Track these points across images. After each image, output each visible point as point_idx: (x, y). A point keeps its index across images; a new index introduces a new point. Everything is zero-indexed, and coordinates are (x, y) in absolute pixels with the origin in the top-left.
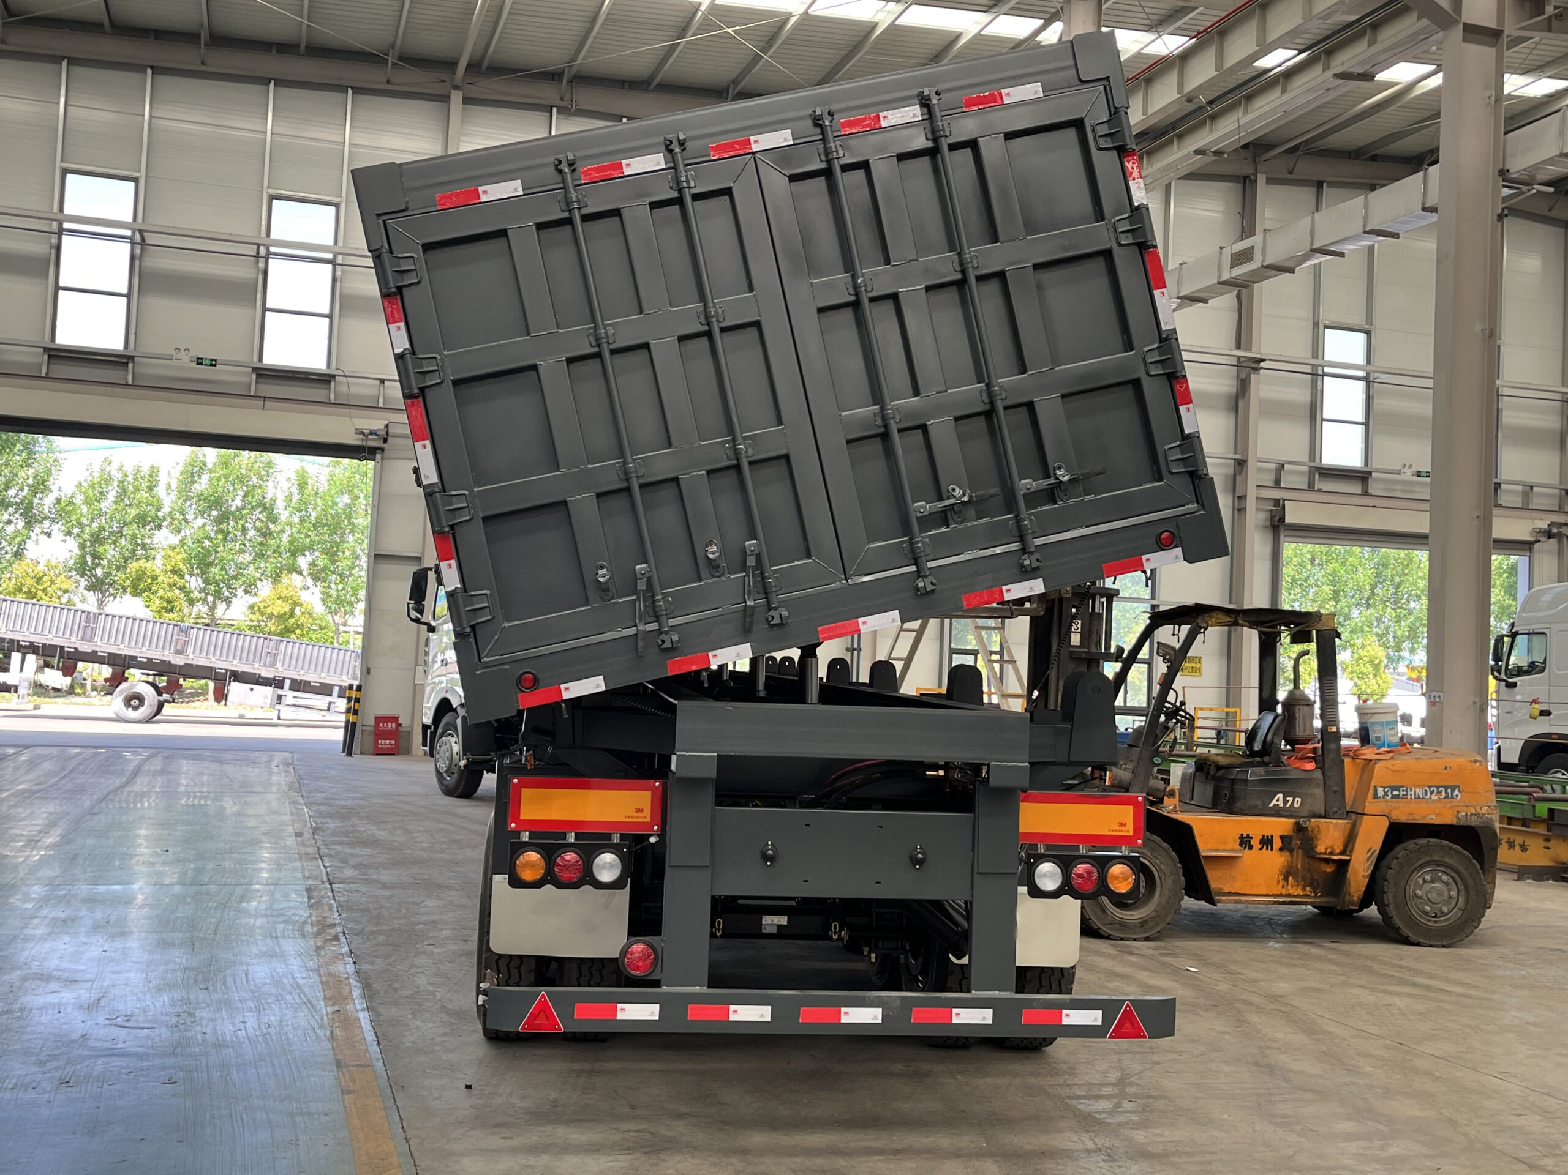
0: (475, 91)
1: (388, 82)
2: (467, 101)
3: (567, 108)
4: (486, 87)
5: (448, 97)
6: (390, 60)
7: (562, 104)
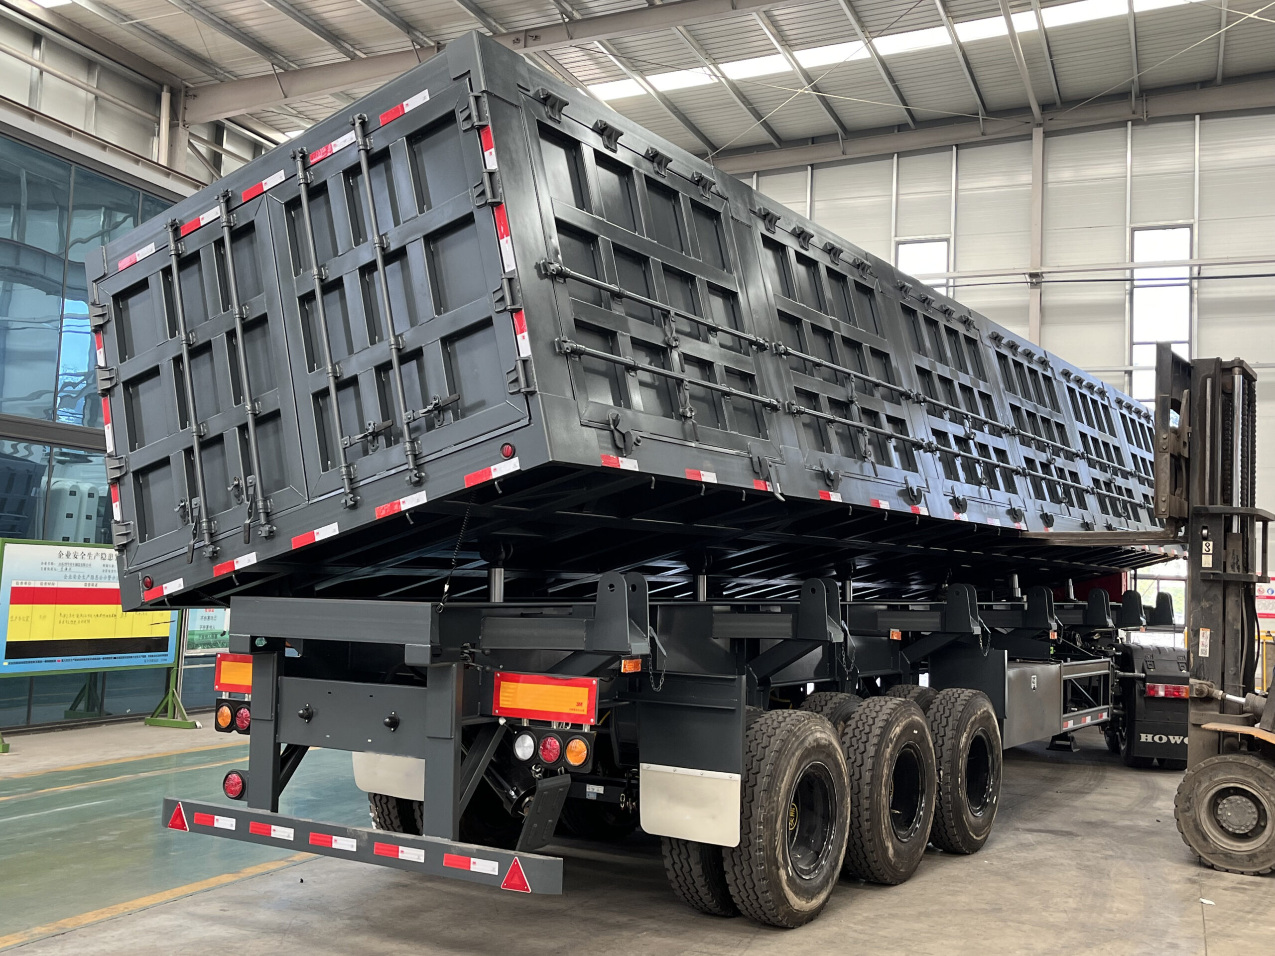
0: (1053, 125)
1: (983, 134)
2: (1047, 134)
3: (1141, 119)
4: (1062, 119)
5: (1031, 135)
6: (980, 117)
7: (1135, 117)
